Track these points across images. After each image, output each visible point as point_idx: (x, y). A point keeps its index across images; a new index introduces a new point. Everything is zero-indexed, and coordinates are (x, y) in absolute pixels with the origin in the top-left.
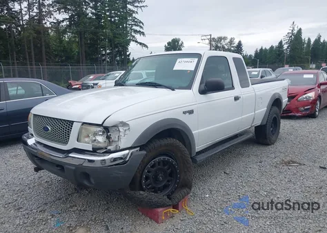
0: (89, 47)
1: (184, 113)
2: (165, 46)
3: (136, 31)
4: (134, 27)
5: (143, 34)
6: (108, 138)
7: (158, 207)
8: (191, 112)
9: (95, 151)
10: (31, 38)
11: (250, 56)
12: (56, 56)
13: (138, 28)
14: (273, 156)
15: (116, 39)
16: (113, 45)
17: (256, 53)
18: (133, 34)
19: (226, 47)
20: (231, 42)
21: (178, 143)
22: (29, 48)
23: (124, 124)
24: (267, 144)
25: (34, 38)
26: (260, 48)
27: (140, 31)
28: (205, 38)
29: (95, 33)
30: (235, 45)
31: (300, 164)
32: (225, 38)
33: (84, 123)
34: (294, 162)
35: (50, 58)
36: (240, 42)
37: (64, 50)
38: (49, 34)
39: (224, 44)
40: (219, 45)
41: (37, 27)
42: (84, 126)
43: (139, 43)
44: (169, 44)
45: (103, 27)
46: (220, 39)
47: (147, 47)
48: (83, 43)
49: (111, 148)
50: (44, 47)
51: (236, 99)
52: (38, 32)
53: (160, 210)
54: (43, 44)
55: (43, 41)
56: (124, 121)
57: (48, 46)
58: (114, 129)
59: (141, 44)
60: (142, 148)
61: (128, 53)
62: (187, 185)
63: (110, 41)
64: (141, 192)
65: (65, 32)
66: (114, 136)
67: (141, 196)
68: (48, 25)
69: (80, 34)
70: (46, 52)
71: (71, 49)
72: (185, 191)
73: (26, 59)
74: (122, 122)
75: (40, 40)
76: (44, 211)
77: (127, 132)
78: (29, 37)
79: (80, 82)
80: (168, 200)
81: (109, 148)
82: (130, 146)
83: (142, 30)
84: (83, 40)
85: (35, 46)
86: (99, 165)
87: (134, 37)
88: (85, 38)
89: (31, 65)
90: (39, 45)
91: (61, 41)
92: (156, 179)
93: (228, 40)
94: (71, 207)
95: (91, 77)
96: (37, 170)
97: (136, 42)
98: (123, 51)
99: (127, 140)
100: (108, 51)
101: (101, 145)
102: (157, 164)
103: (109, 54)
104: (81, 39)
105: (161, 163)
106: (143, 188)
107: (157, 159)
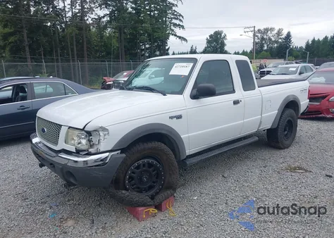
0: (129, 42)
1: (171, 118)
2: (207, 39)
3: (175, 25)
4: (174, 21)
5: (183, 27)
6: (90, 141)
7: (139, 206)
8: (179, 117)
9: (78, 152)
10: (74, 34)
11: (301, 48)
12: (97, 51)
13: (177, 22)
14: (281, 160)
15: (155, 34)
16: (152, 39)
17: (307, 45)
18: (172, 27)
19: (273, 39)
20: (279, 33)
21: (163, 146)
22: (72, 44)
23: (104, 129)
24: (280, 148)
25: (76, 35)
26: (312, 39)
27: (179, 25)
28: (248, 30)
29: (134, 28)
30: (283, 36)
31: (306, 171)
32: (272, 29)
33: (70, 127)
34: (300, 169)
35: (91, 53)
36: (289, 33)
37: (105, 45)
38: (90, 30)
39: (270, 35)
40: (265, 37)
41: (79, 24)
42: (70, 130)
43: (178, 37)
44: (211, 36)
45: (142, 22)
46: (267, 30)
47: (186, 41)
48: (122, 39)
49: (92, 150)
50: (85, 43)
51: (236, 102)
52: (80, 29)
53: (140, 209)
54: (85, 39)
55: (84, 37)
56: (104, 126)
57: (89, 42)
58: (95, 133)
59: (180, 37)
60: (123, 151)
61: (167, 48)
62: (172, 187)
63: (149, 35)
64: (124, 192)
65: (105, 27)
66: (95, 140)
67: (123, 195)
68: (90, 21)
69: (120, 30)
70: (88, 48)
71: (111, 44)
72: (169, 192)
73: (69, 55)
74: (101, 127)
75: (82, 37)
76: (45, 203)
77: (106, 136)
78: (71, 33)
79: (113, 79)
80: (149, 200)
81: (90, 150)
82: (110, 149)
83: (181, 24)
84: (123, 35)
85: (78, 42)
86: (81, 165)
87: (173, 30)
88: (125, 33)
89: (74, 61)
90: (81, 41)
91: (102, 37)
92: (141, 180)
93: (276, 32)
94: (69, 200)
95: (125, 74)
96: (41, 166)
97: (175, 35)
98: (162, 45)
99: (107, 143)
100: (147, 46)
101: (83, 148)
102: (142, 166)
103: (147, 49)
104: (120, 34)
105: (147, 165)
106: (126, 187)
107: (141, 162)
